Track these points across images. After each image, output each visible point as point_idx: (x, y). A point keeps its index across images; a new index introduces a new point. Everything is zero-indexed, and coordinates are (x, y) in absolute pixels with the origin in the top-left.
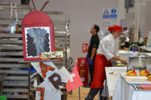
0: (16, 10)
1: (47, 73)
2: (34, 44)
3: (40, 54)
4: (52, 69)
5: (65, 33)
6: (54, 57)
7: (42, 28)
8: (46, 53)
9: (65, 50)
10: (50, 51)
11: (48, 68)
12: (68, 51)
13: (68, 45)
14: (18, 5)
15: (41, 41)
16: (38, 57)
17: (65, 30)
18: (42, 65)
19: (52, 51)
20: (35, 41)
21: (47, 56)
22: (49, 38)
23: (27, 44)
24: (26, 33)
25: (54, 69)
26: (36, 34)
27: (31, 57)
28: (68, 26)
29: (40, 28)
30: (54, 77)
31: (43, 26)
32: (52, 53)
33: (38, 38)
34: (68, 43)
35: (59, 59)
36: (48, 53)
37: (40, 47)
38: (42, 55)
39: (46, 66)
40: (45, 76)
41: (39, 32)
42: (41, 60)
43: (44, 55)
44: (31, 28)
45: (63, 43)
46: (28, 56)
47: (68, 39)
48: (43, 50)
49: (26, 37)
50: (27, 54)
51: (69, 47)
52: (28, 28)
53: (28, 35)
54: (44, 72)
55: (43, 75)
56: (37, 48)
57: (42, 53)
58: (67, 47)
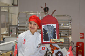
0: (40, 15)
1: (54, 51)
2: (47, 34)
3: (51, 40)
4: (57, 49)
5: (68, 27)
6: (59, 41)
7: (52, 25)
8: (54, 39)
9: (68, 37)
10: (56, 38)
11: (55, 48)
12: (70, 38)
13: (70, 34)
14: (41, 12)
15: (51, 32)
16: (49, 41)
17: (69, 26)
18: (51, 46)
19: (57, 38)
20: (48, 32)
21: (55, 41)
22: (56, 31)
23: (43, 34)
24: (43, 28)
25: (59, 49)
26: (49, 28)
27: (45, 41)
28: (70, 23)
29: (51, 25)
30: (59, 54)
31: (52, 24)
32: (57, 39)
33: (49, 30)
34: (70, 33)
35: (61, 43)
36: (55, 39)
37: (51, 36)
38: (52, 41)
39: (54, 47)
40: (53, 53)
41: (50, 27)
42: (51, 43)
43: (53, 40)
44: (46, 25)
45: (67, 33)
46: (44, 41)
47: (70, 31)
48: (52, 37)
49: (43, 30)
50: (43, 40)
51: (71, 36)
52: (44, 25)
53: (44, 29)
54: (53, 50)
55: (52, 52)
56: (49, 37)
57: (52, 39)
58: (70, 35)
